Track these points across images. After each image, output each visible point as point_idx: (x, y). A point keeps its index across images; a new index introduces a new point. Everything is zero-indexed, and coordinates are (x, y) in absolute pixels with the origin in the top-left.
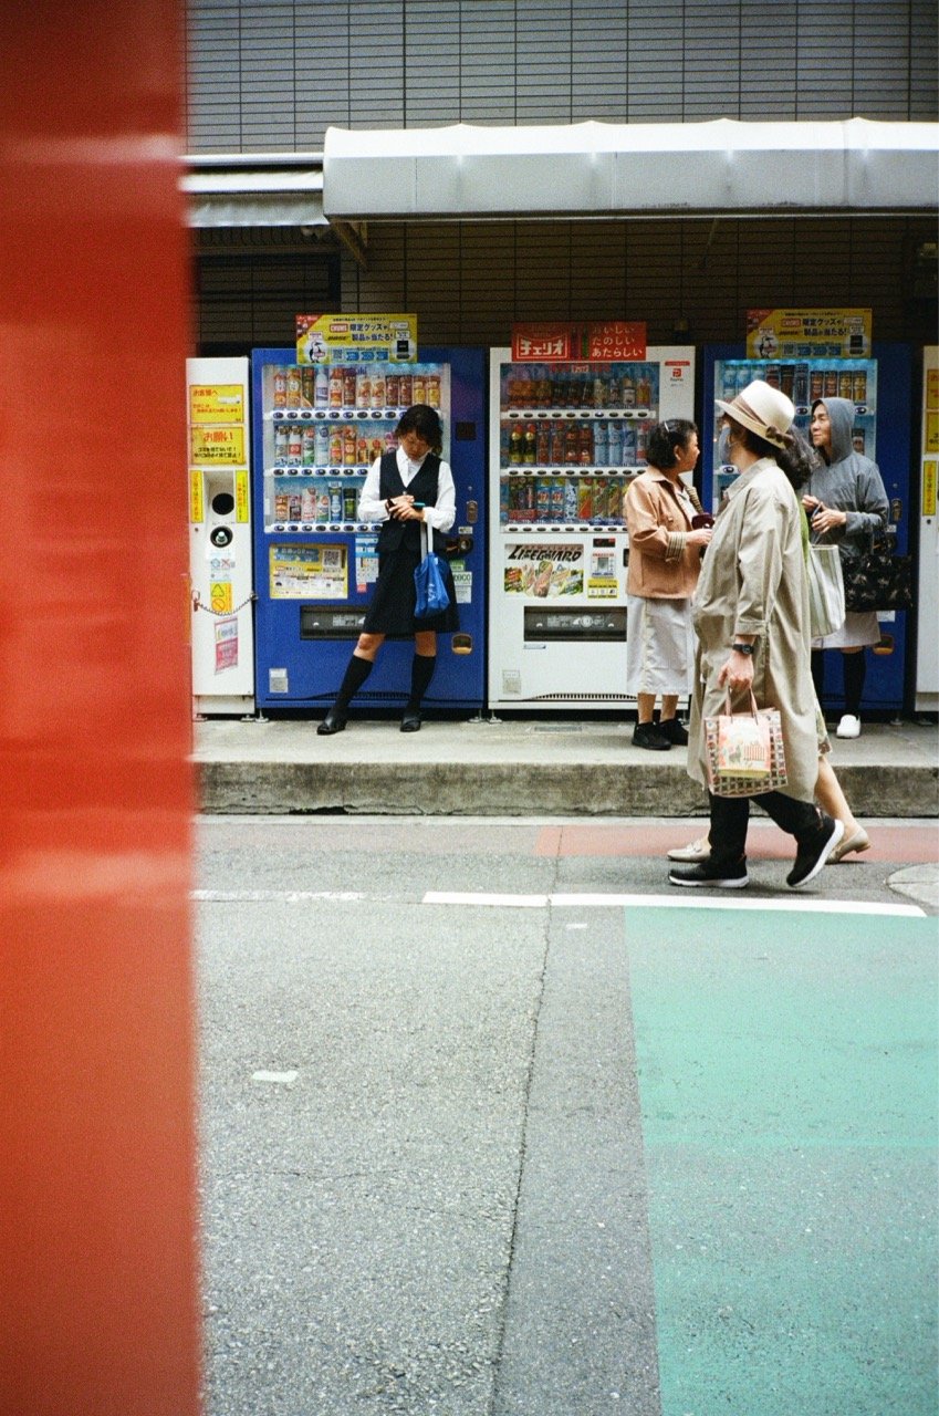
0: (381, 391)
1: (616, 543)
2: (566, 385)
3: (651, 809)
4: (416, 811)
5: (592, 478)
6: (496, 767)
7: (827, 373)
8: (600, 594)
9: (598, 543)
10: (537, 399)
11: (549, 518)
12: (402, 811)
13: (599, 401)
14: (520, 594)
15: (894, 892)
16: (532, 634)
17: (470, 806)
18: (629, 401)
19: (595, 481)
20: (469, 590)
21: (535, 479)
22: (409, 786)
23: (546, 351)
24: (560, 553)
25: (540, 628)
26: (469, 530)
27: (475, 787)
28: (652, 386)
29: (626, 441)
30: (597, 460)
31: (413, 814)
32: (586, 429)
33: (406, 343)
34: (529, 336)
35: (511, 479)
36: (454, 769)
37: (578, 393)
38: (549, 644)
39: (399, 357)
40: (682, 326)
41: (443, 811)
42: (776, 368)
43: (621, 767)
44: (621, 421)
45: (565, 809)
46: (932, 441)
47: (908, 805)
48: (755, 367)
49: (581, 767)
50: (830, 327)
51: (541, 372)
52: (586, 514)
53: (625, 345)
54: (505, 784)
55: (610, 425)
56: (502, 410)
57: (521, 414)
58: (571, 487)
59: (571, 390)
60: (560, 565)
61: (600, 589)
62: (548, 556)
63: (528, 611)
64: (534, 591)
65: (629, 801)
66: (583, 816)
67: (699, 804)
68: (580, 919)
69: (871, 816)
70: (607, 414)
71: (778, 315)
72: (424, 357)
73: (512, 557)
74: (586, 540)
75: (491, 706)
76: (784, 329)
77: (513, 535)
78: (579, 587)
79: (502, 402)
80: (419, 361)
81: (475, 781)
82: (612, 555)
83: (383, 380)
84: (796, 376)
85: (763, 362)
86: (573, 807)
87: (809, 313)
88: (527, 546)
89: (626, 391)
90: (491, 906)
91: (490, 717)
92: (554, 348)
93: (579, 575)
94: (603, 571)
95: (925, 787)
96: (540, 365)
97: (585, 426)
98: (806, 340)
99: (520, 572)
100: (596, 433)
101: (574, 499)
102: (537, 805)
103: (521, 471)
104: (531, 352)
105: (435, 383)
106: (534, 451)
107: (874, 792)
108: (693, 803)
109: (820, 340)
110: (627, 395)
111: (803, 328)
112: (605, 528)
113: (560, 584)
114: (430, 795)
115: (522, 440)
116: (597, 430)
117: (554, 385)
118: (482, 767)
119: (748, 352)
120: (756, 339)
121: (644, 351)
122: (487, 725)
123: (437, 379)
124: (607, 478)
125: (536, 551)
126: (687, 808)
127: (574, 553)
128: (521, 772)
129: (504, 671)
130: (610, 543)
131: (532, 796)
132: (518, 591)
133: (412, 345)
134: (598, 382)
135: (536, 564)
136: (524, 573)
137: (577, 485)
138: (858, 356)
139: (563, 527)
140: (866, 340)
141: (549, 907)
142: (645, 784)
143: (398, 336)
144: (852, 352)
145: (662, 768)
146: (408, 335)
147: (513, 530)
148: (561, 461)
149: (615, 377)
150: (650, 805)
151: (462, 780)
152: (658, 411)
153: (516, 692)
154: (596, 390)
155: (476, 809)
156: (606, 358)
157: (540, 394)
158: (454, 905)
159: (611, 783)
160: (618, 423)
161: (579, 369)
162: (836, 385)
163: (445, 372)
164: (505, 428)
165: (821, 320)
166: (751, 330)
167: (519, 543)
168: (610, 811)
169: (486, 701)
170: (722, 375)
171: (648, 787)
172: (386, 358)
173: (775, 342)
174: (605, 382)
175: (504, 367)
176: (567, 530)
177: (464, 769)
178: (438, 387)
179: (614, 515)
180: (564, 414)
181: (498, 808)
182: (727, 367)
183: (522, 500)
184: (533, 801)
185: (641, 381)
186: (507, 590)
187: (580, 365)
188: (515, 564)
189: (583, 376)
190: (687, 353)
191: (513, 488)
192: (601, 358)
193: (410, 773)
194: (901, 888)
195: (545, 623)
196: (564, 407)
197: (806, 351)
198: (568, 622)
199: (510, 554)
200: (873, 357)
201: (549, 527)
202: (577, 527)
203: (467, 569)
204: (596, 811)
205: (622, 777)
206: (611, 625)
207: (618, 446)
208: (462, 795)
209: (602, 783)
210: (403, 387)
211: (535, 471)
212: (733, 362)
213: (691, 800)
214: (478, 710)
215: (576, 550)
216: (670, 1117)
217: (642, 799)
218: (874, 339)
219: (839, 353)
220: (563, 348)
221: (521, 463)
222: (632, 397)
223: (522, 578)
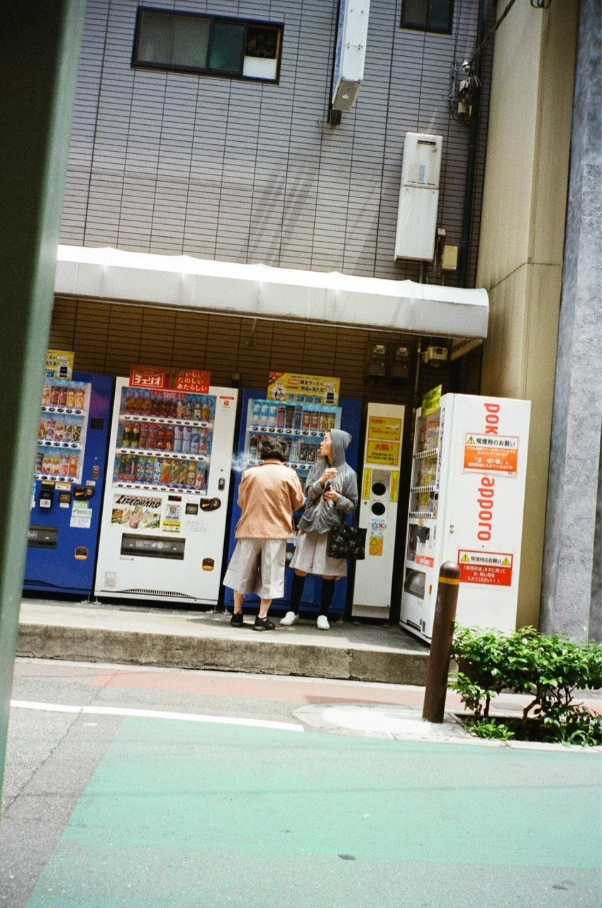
0: (48, 395)
1: (182, 500)
2: (161, 402)
3: (177, 663)
4: (30, 655)
5: (171, 459)
6: (85, 630)
7: (313, 412)
8: (169, 529)
9: (171, 498)
10: (142, 409)
11: (143, 480)
12: (22, 654)
13: (179, 415)
14: (122, 525)
15: (294, 717)
16: (125, 551)
17: (66, 654)
18: (197, 416)
19: (173, 461)
20: (89, 520)
21: (137, 456)
22: (28, 639)
23: (150, 382)
24: (148, 502)
25: (130, 547)
26: (93, 483)
27: (69, 643)
28: (212, 409)
29: (194, 439)
30: (175, 448)
31: (29, 657)
32: (170, 430)
33: (66, 368)
34: (140, 372)
35: (122, 455)
36: (56, 629)
37: (167, 408)
38: (136, 558)
39: (61, 376)
40: (237, 377)
41: (48, 656)
42: (284, 407)
43: (162, 636)
44: (191, 427)
45: (125, 660)
46: (370, 457)
47: (331, 670)
48: (272, 405)
49: (136, 634)
50: (316, 387)
51: (147, 394)
52: (166, 480)
53: (197, 384)
54: (89, 641)
55: (185, 429)
56: (120, 414)
57: (132, 417)
58: (158, 463)
59: (163, 406)
60: (147, 510)
61: (170, 527)
62: (141, 504)
63: (125, 536)
64: (130, 524)
65: (164, 657)
66: (135, 665)
67: (206, 662)
68: (95, 721)
69: (308, 676)
70: (183, 422)
71: (286, 376)
72: (76, 378)
73: (118, 502)
74: (164, 496)
75: (96, 594)
76: (290, 385)
77: (120, 489)
78: (157, 524)
79: (121, 409)
80: (73, 380)
81: (70, 638)
82: (179, 506)
83: (50, 389)
84: (295, 412)
85: (277, 402)
86: (130, 659)
87: (305, 377)
88: (128, 497)
89: (196, 411)
90: (45, 711)
91: (95, 601)
92: (155, 381)
93: (158, 517)
94: (172, 516)
95: (342, 660)
96: (146, 390)
97: (170, 428)
98: (302, 393)
99: (122, 512)
100: (176, 433)
101: (159, 471)
102: (108, 656)
103: (128, 451)
104: (141, 382)
105: (81, 394)
106: (138, 439)
107: (311, 661)
108: (203, 661)
109: (310, 393)
110: (197, 413)
111: (301, 385)
112: (176, 490)
113: (146, 521)
114: (40, 646)
115: (131, 433)
116: (177, 430)
117: (153, 402)
118: (75, 630)
119: (268, 396)
120: (273, 389)
121: (208, 389)
122: (92, 605)
123: (83, 392)
124: (180, 460)
125: (133, 500)
126: (199, 664)
127: (157, 504)
128: (99, 634)
129: (106, 573)
130: (179, 499)
131: (104, 651)
132: (120, 523)
133: (70, 370)
134: (180, 404)
135: (133, 508)
136: (125, 513)
137: (162, 462)
138: (330, 404)
139: (151, 487)
140: (336, 396)
141: (80, 713)
142: (175, 647)
143: (61, 364)
144: (328, 402)
145: (187, 638)
146: (68, 364)
147: (120, 486)
148: (154, 447)
149: (191, 402)
150: (177, 661)
151: (62, 637)
152: (213, 424)
153: (113, 586)
154: (178, 408)
155: (69, 656)
156: (185, 390)
157: (144, 406)
158: (21, 708)
159: (154, 645)
160: (190, 429)
161: (169, 395)
162: (317, 420)
163: (88, 387)
164: (121, 425)
165: (311, 382)
166: (271, 383)
167: (123, 494)
168: (152, 663)
169: (93, 590)
170: (253, 407)
171: (177, 649)
172: (52, 376)
173: (284, 391)
174: (183, 404)
175: (124, 389)
176: (154, 488)
177: (64, 630)
178: (83, 396)
179: (182, 483)
180: (157, 420)
181: (82, 656)
182: (256, 403)
183: (127, 469)
184: (105, 653)
185: (205, 406)
186: (113, 522)
187: (170, 393)
188: (120, 507)
189: (171, 399)
190: (234, 392)
191: (123, 461)
192: (182, 390)
193: (30, 630)
194: (298, 715)
195: (135, 544)
196: (158, 416)
197: (301, 398)
198: (149, 545)
199: (117, 500)
200: (339, 406)
201: (142, 486)
202: (159, 487)
203: (89, 507)
204: (143, 662)
205: (161, 642)
206: (175, 549)
207: (189, 442)
208: (61, 647)
209: (149, 644)
210: (62, 394)
211: (137, 452)
212: (260, 401)
213: (202, 659)
214: (87, 596)
215: (158, 501)
216: (84, 826)
217: (173, 656)
218: (341, 396)
219: (320, 402)
220: (160, 382)
221: (129, 446)
222: (199, 414)
223: (123, 516)
